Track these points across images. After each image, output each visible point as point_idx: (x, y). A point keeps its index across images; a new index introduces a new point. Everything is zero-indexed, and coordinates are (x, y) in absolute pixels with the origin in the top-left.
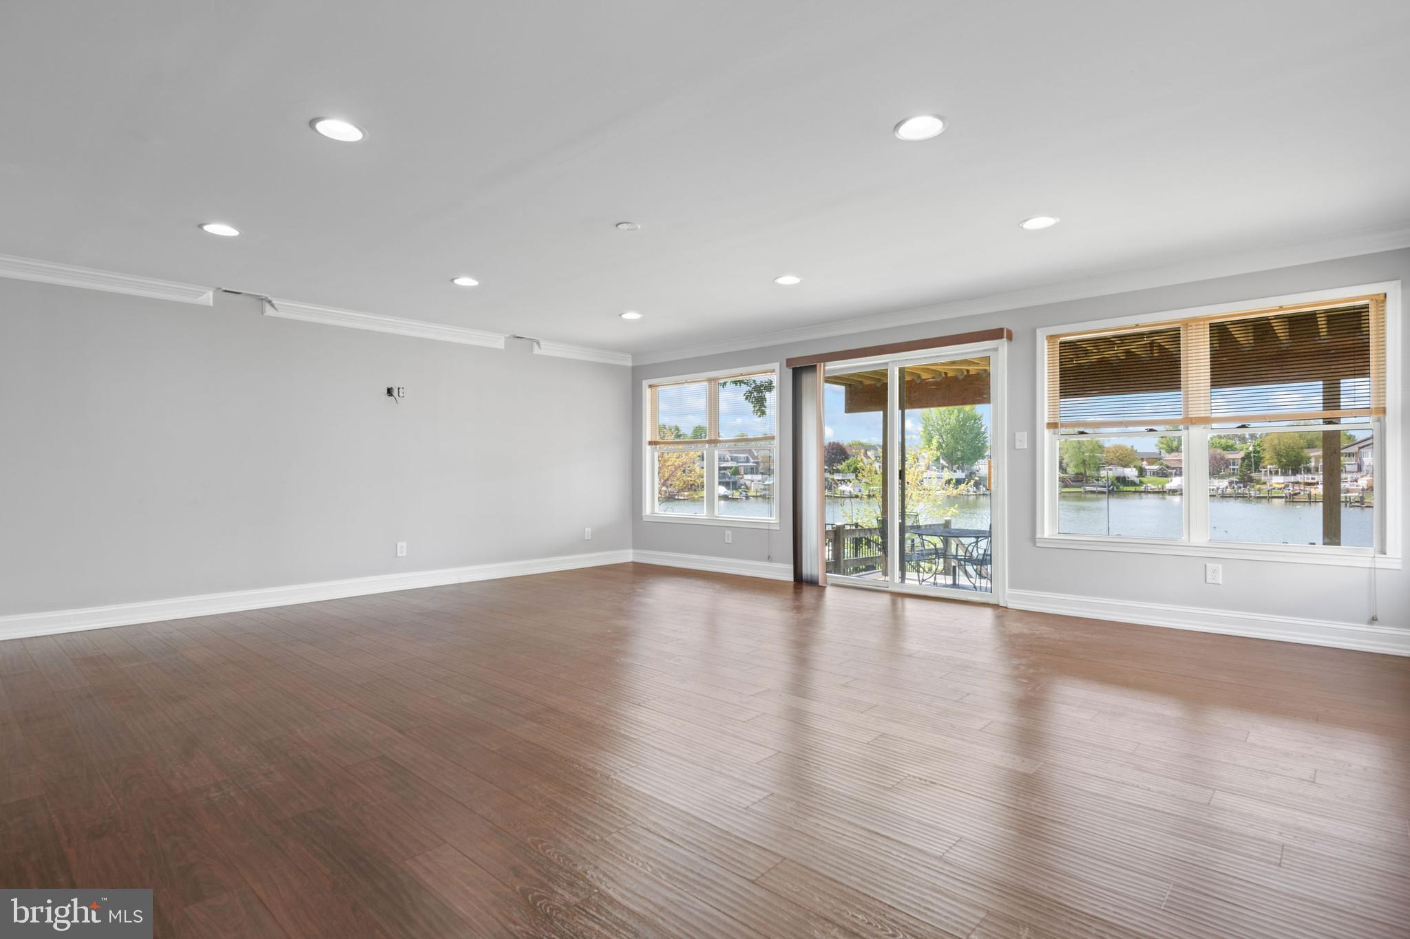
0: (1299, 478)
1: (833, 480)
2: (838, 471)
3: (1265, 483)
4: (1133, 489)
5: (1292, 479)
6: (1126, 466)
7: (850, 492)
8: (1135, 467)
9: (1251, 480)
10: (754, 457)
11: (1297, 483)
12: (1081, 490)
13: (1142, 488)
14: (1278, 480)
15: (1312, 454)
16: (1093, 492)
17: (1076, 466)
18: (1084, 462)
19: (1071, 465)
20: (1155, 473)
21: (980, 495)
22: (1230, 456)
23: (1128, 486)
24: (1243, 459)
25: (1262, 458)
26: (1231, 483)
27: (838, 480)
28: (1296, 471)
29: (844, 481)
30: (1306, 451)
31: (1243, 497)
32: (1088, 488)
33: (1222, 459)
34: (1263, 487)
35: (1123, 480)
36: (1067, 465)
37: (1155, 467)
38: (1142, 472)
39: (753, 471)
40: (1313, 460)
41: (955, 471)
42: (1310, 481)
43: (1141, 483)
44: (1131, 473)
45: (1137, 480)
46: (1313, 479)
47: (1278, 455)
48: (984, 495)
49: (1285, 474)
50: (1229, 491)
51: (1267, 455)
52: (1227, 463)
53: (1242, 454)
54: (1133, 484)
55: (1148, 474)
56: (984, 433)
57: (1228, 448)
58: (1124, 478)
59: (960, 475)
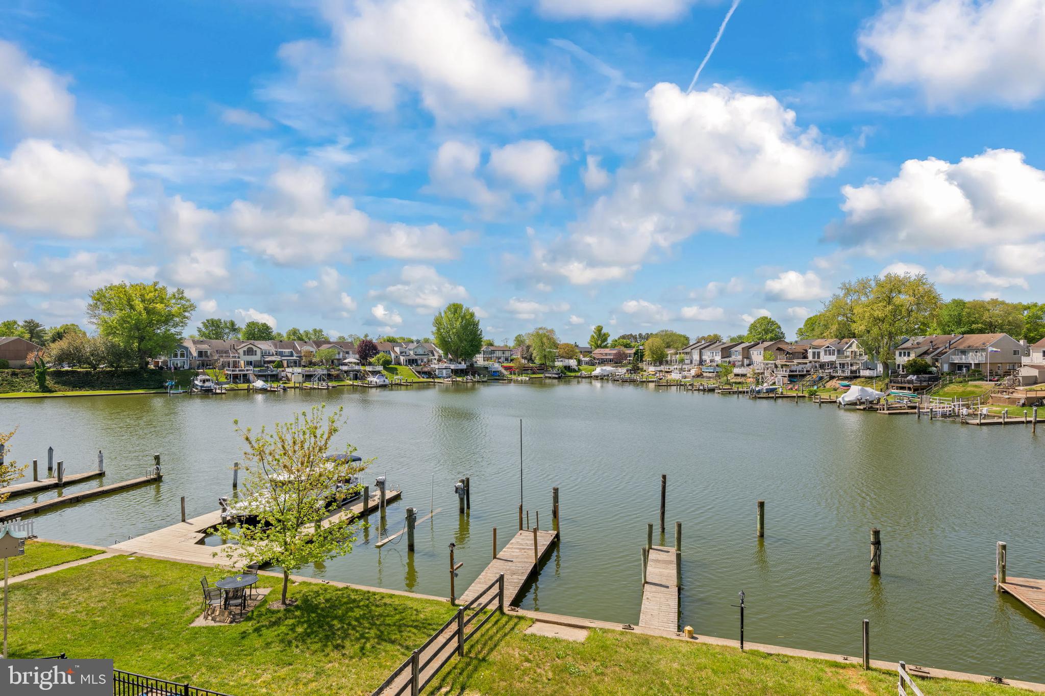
0: (662, 368)
1: (365, 371)
2: (370, 364)
3: (645, 371)
4: (573, 374)
5: (659, 368)
6: (571, 358)
7: (376, 382)
8: (576, 359)
9: (638, 369)
10: (298, 352)
11: (661, 371)
12: (541, 376)
13: (579, 374)
14: (652, 369)
15: (669, 352)
16: (550, 378)
17: (540, 359)
18: (545, 356)
19: (537, 358)
20: (587, 363)
21: (475, 382)
22: (628, 351)
23: (571, 372)
24: (635, 354)
25: (644, 355)
26: (627, 371)
27: (369, 371)
28: (661, 364)
29: (374, 373)
30: (666, 350)
31: (633, 381)
32: (547, 375)
33: (624, 353)
34: (644, 373)
35: (568, 368)
36: (535, 358)
37: (587, 359)
38: (579, 362)
39: (296, 364)
40: (669, 356)
41: (460, 363)
42: (668, 370)
43: (579, 370)
44: (573, 363)
45: (576, 368)
46: (669, 369)
47: (653, 353)
48: (478, 381)
49: (655, 366)
50: (627, 376)
51: (647, 353)
52: (626, 356)
53: (634, 351)
54: (574, 371)
55: (583, 363)
56: (480, 335)
57: (627, 346)
58: (569, 367)
59: (463, 366)
